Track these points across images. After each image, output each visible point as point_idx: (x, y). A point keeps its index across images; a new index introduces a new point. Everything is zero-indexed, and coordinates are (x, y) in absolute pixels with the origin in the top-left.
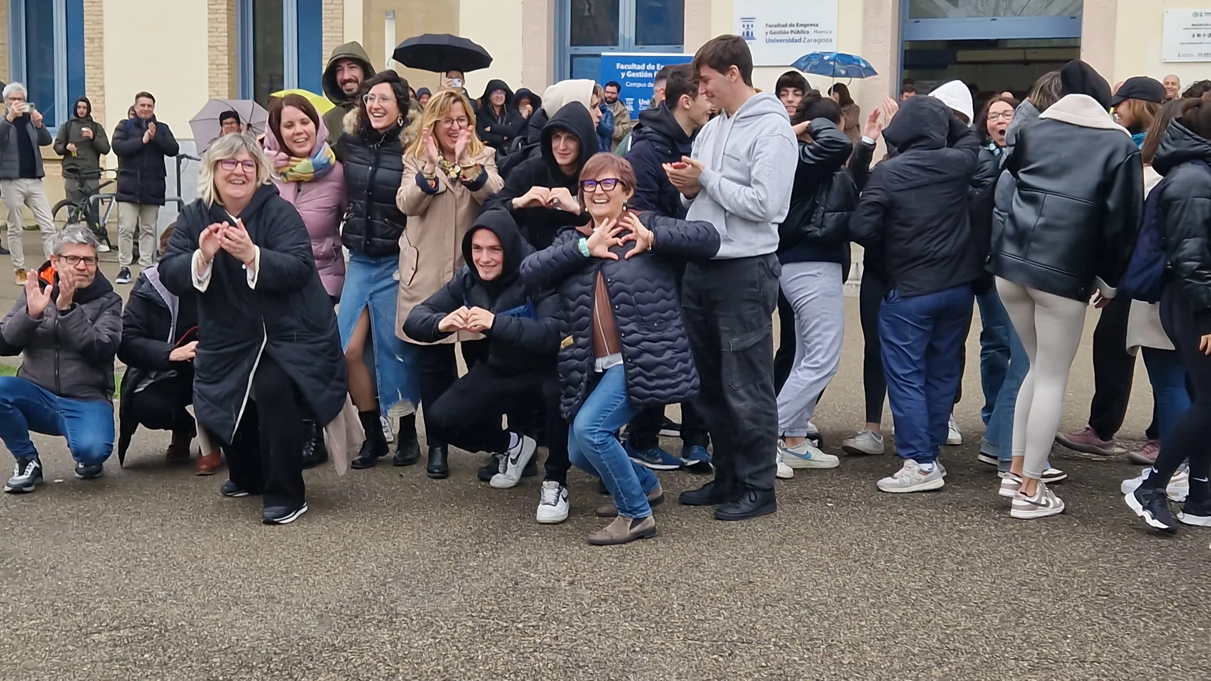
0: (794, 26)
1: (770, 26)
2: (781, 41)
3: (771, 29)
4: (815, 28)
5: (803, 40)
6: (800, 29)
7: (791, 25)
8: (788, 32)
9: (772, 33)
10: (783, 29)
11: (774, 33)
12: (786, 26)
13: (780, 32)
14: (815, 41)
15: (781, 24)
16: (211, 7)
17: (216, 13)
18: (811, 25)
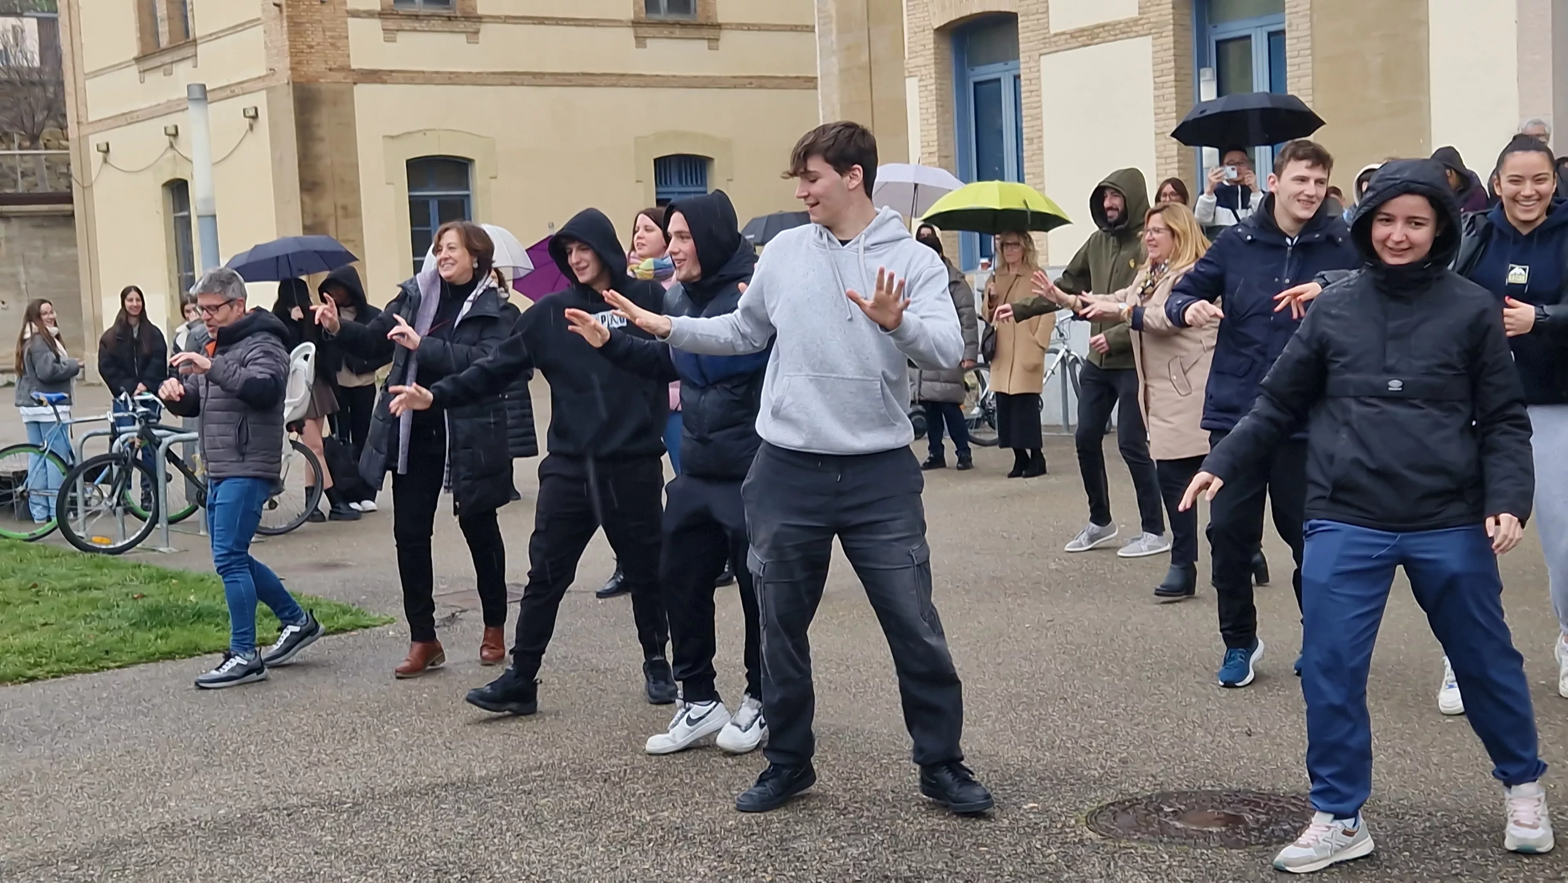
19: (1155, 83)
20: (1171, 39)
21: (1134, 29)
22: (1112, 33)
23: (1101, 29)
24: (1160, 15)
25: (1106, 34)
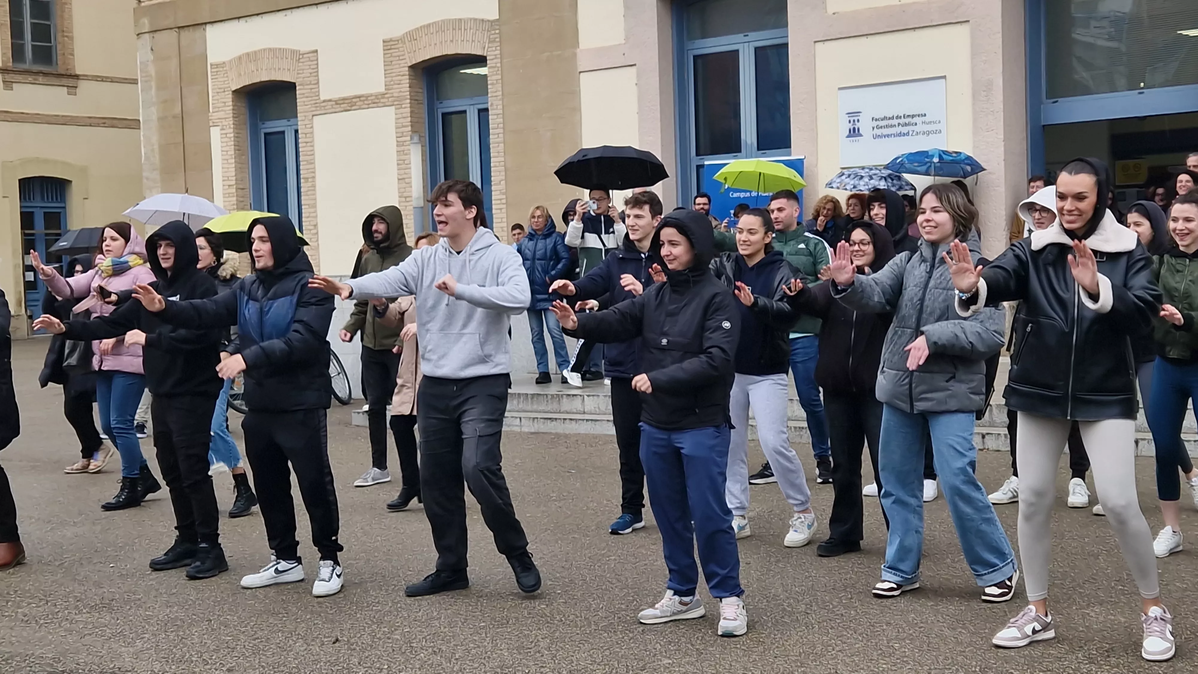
0: (901, 117)
1: (876, 120)
2: (888, 136)
3: (878, 123)
4: (923, 119)
5: (911, 133)
6: (907, 120)
7: (897, 117)
8: (895, 126)
9: (878, 127)
10: (891, 122)
11: (881, 127)
12: (893, 118)
13: (887, 126)
14: (924, 133)
15: (888, 116)
16: (398, 139)
17: (403, 145)
18: (919, 116)
19: (397, 142)
20: (408, 110)
21: (382, 100)
22: (366, 102)
23: (358, 99)
24: (401, 92)
25: (361, 103)
